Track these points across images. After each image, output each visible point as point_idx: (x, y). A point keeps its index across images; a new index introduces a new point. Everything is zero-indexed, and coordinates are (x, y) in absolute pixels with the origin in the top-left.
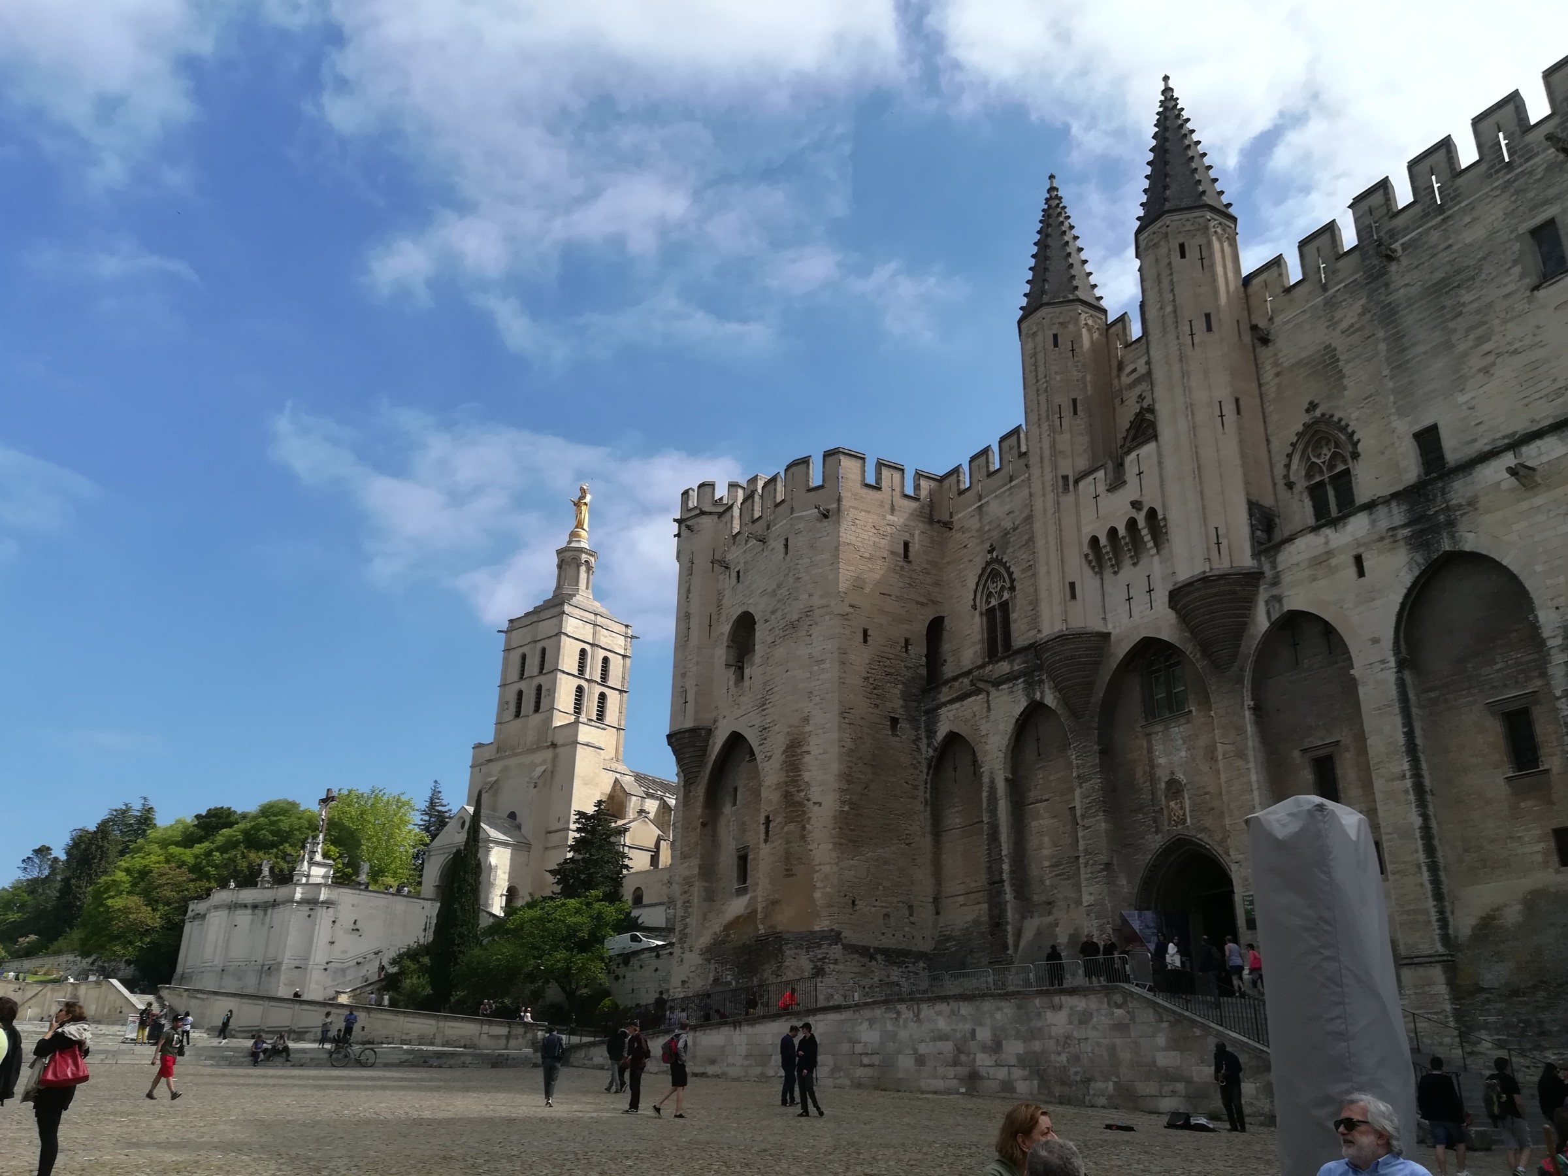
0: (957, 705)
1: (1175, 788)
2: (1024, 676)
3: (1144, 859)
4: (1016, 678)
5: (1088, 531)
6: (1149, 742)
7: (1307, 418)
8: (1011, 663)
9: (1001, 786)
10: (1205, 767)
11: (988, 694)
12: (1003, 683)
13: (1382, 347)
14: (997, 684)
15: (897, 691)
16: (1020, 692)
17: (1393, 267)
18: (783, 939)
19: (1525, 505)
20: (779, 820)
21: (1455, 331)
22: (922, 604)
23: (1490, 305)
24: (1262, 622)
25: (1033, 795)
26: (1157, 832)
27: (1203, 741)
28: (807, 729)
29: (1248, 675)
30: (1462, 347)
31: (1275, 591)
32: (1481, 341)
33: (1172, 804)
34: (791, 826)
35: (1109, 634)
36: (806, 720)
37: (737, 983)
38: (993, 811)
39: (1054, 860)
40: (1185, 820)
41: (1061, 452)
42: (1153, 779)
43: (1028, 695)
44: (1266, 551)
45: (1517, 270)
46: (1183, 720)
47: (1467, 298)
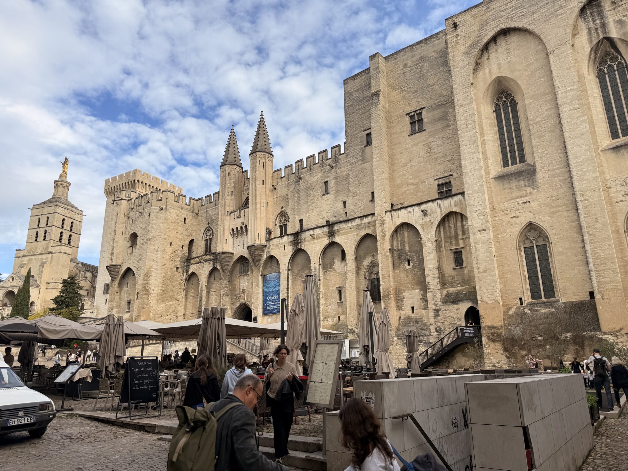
0: (195, 265)
1: (244, 291)
2: (213, 260)
3: (235, 307)
4: (211, 260)
5: (232, 227)
6: (240, 280)
7: (281, 210)
8: (210, 256)
9: (204, 288)
10: (250, 287)
11: (203, 263)
12: (207, 261)
13: (296, 198)
15: (179, 260)
16: (211, 264)
17: (301, 181)
19: (312, 242)
20: (141, 294)
21: (309, 199)
22: (188, 236)
23: (315, 196)
24: (265, 257)
25: (212, 290)
26: (239, 301)
27: (250, 281)
28: (152, 270)
29: (261, 268)
30: (309, 203)
31: (269, 250)
32: (313, 203)
33: (243, 295)
34: (145, 296)
35: (233, 253)
36: (152, 267)
38: (201, 294)
40: (245, 299)
41: (227, 205)
42: (240, 289)
43: (213, 265)
44: (268, 240)
45: (320, 190)
46: (247, 276)
47: (312, 193)
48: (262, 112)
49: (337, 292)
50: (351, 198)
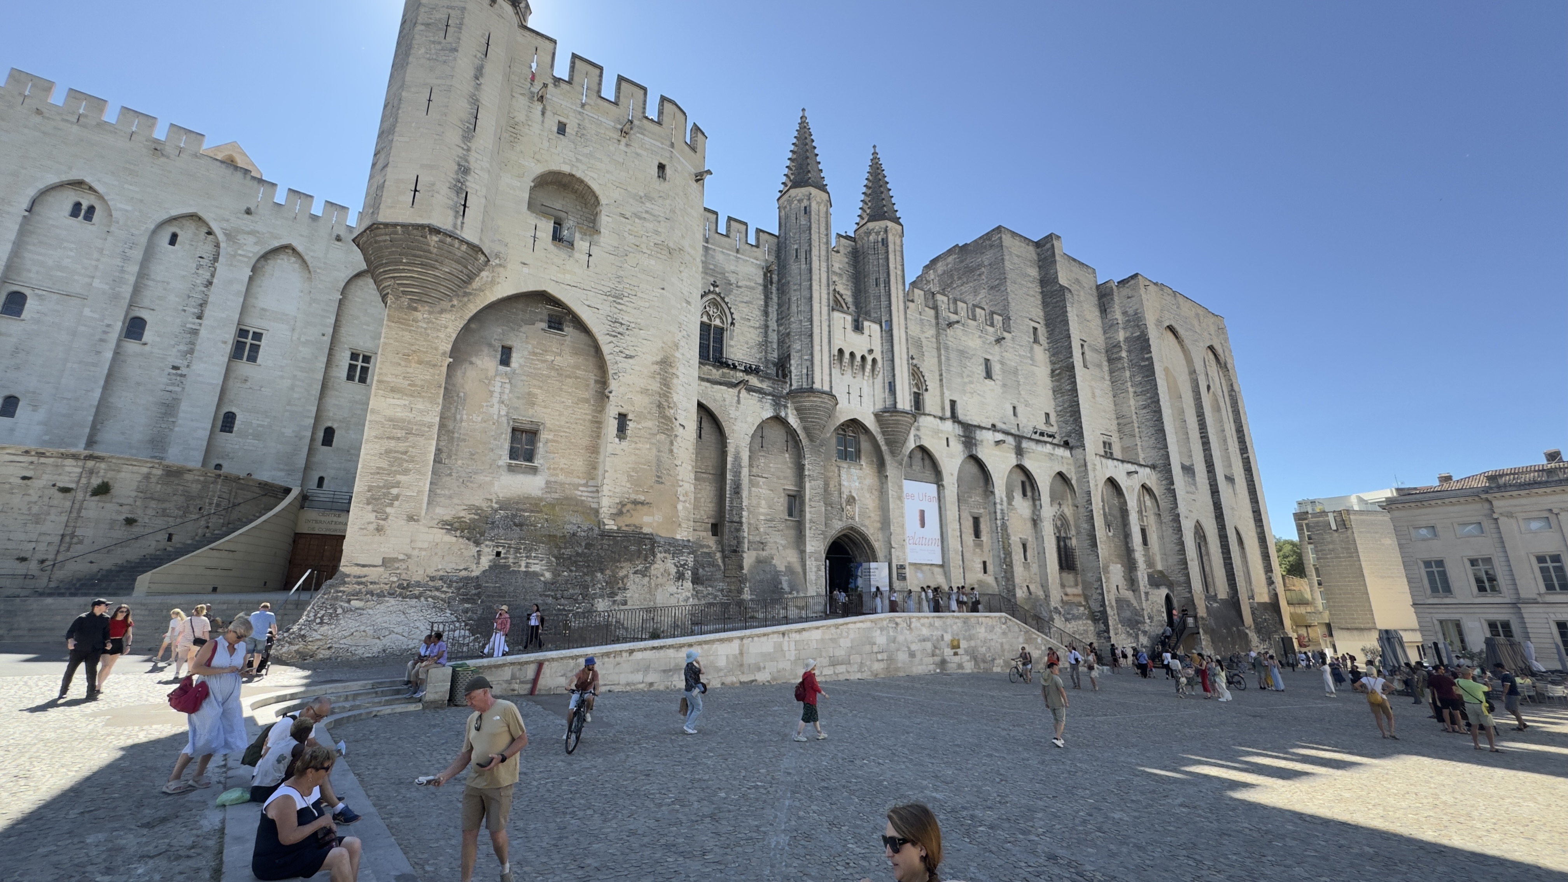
0: (708, 384)
1: (851, 500)
2: (773, 396)
4: (766, 394)
5: (838, 344)
6: (839, 470)
7: (911, 361)
8: (760, 382)
9: (746, 458)
10: (867, 495)
11: (739, 392)
12: (754, 391)
13: (943, 358)
14: (750, 389)
16: (768, 405)
17: (948, 331)
18: (655, 542)
19: (994, 452)
20: (646, 425)
21: (963, 372)
23: (974, 373)
24: (911, 444)
25: (754, 470)
26: (840, 520)
27: (868, 482)
28: (677, 354)
29: (904, 464)
30: (966, 380)
31: (918, 433)
32: (970, 383)
33: (848, 507)
34: (662, 437)
36: (677, 346)
37: (556, 574)
38: (737, 474)
39: (769, 517)
40: (853, 518)
42: (841, 492)
43: (775, 410)
45: (981, 367)
46: (858, 467)
47: (968, 364)
48: (874, 147)
49: (1021, 546)
50: (1023, 406)
